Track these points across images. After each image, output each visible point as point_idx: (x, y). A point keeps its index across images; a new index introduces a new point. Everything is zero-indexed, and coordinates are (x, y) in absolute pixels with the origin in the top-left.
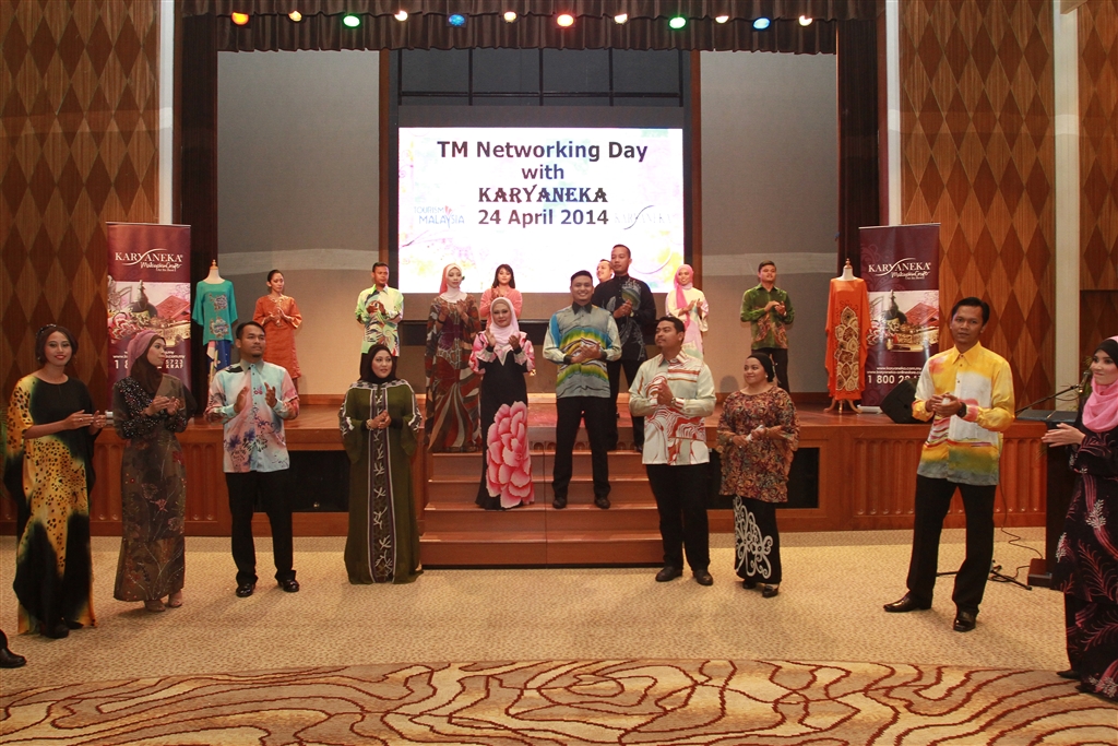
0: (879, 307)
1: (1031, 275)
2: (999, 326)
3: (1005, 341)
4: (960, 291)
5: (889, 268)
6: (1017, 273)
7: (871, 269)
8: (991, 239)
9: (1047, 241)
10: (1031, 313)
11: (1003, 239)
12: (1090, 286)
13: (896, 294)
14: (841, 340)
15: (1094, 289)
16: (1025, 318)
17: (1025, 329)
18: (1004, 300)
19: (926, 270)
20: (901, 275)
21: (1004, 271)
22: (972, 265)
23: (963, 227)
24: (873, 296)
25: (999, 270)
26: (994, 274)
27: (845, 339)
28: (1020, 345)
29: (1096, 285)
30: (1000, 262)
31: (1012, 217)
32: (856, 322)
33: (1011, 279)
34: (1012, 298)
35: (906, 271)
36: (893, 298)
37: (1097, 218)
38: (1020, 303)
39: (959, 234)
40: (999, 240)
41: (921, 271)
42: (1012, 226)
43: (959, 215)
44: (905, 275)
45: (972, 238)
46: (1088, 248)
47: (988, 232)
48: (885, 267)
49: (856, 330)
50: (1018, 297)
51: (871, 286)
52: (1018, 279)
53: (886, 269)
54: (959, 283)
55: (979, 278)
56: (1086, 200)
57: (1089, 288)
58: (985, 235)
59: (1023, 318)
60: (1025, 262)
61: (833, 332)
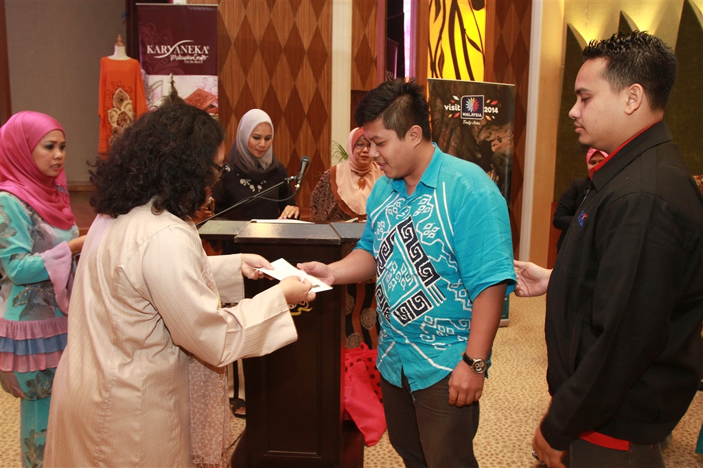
0: (158, 91)
1: (312, 73)
2: (283, 119)
3: (288, 132)
4: (246, 82)
5: (168, 50)
6: (299, 69)
7: (149, 50)
8: (276, 35)
9: (325, 41)
10: (311, 107)
11: (287, 36)
12: (359, 88)
13: (176, 78)
14: (115, 125)
15: (362, 89)
16: (306, 112)
17: (305, 124)
18: (287, 94)
19: (205, 54)
20: (180, 58)
21: (287, 66)
22: (258, 59)
23: (250, 19)
24: (153, 79)
25: (283, 64)
26: (278, 69)
27: (118, 124)
28: (301, 137)
29: (364, 86)
30: (284, 58)
31: (295, 16)
32: (130, 107)
33: (294, 75)
34: (295, 93)
35: (184, 54)
36: (172, 83)
37: (365, 27)
38: (301, 98)
39: (245, 25)
40: (283, 37)
41: (200, 55)
42: (295, 24)
43: (246, 7)
44: (185, 58)
45: (258, 32)
46: (358, 53)
47: (273, 28)
48: (164, 49)
49: (130, 114)
50: (300, 92)
51: (150, 68)
52: (300, 75)
53: (165, 51)
54: (246, 75)
55: (265, 70)
56: (357, 12)
57: (359, 89)
58: (270, 28)
59: (304, 111)
60: (305, 59)
61: (106, 116)
